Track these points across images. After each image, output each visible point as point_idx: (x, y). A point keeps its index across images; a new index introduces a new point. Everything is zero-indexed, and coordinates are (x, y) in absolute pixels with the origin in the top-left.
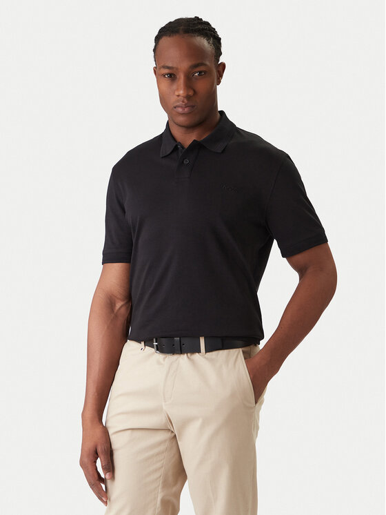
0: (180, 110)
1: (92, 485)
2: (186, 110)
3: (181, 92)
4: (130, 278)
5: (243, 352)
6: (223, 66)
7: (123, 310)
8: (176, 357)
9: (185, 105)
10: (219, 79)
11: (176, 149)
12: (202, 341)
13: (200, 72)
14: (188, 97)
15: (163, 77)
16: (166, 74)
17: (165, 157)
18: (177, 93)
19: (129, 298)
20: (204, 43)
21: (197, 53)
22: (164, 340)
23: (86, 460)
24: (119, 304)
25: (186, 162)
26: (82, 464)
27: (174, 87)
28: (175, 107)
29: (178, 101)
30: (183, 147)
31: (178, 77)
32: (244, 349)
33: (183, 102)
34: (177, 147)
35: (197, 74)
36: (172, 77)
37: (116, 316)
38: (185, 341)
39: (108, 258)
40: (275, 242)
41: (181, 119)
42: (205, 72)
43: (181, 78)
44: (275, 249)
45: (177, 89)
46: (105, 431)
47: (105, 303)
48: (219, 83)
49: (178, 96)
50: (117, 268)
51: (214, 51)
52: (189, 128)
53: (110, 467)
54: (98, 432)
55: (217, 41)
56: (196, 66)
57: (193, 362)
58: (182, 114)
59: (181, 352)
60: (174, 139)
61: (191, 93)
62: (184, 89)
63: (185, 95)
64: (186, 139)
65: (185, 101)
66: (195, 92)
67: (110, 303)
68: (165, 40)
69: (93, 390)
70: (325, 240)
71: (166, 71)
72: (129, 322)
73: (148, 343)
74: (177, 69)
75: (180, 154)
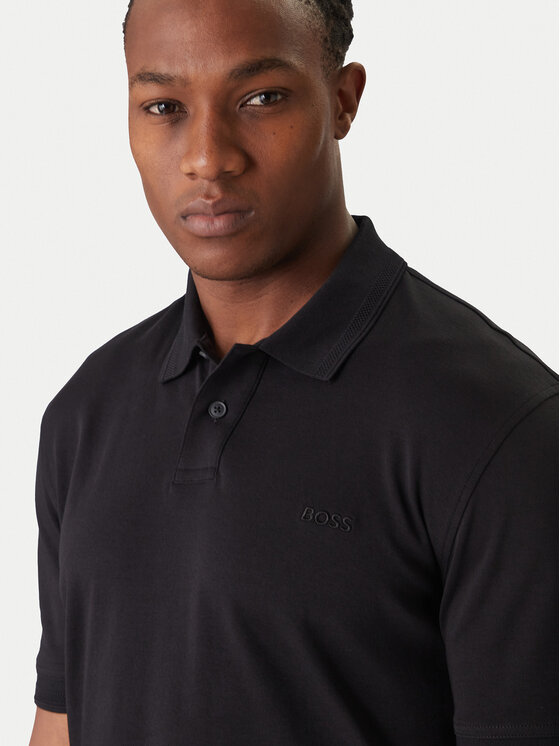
0: (200, 224)
3: (201, 163)
9: (215, 205)
10: (342, 117)
13: (268, 94)
15: (143, 113)
16: (151, 102)
18: (186, 168)
25: (217, 410)
27: (180, 146)
28: (184, 217)
29: (192, 194)
31: (191, 110)
33: (208, 196)
34: (198, 355)
35: (256, 101)
36: (173, 110)
41: (209, 255)
42: (286, 93)
43: (202, 110)
45: (189, 154)
48: (342, 130)
49: (192, 175)
51: (318, 23)
52: (249, 277)
56: (253, 69)
58: (209, 239)
62: (210, 152)
63: (211, 172)
65: (216, 191)
66: (250, 163)
71: (152, 91)
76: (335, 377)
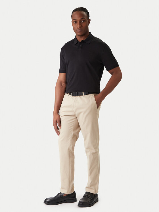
0: (78, 31)
1: (56, 130)
2: (80, 31)
3: (78, 26)
4: (66, 76)
5: (94, 95)
6: (90, 20)
7: (64, 85)
8: (77, 97)
9: (79, 29)
11: (77, 43)
12: (83, 93)
13: (83, 21)
14: (80, 27)
16: (74, 22)
17: (75, 45)
19: (66, 82)
20: (84, 13)
21: (82, 15)
22: (74, 93)
23: (54, 124)
24: (63, 84)
25: (80, 46)
26: (54, 125)
27: (76, 25)
29: (77, 28)
30: (79, 42)
32: (94, 94)
34: (78, 42)
36: (76, 22)
37: (62, 87)
38: (78, 93)
39: (61, 72)
40: (105, 67)
41: (79, 34)
42: (85, 21)
43: (78, 22)
44: (105, 69)
46: (59, 116)
47: (60, 83)
50: (63, 74)
51: (87, 15)
52: (81, 36)
53: (60, 125)
54: (57, 116)
55: (88, 13)
56: (82, 18)
57: (81, 98)
59: (78, 96)
60: (77, 40)
61: (81, 26)
64: (80, 39)
66: (82, 26)
67: (61, 84)
68: (74, 13)
69: (56, 106)
70: (118, 66)
71: (74, 21)
72: (66, 88)
73: (70, 94)
74: (77, 20)
75: (79, 44)
76: (90, 43)
